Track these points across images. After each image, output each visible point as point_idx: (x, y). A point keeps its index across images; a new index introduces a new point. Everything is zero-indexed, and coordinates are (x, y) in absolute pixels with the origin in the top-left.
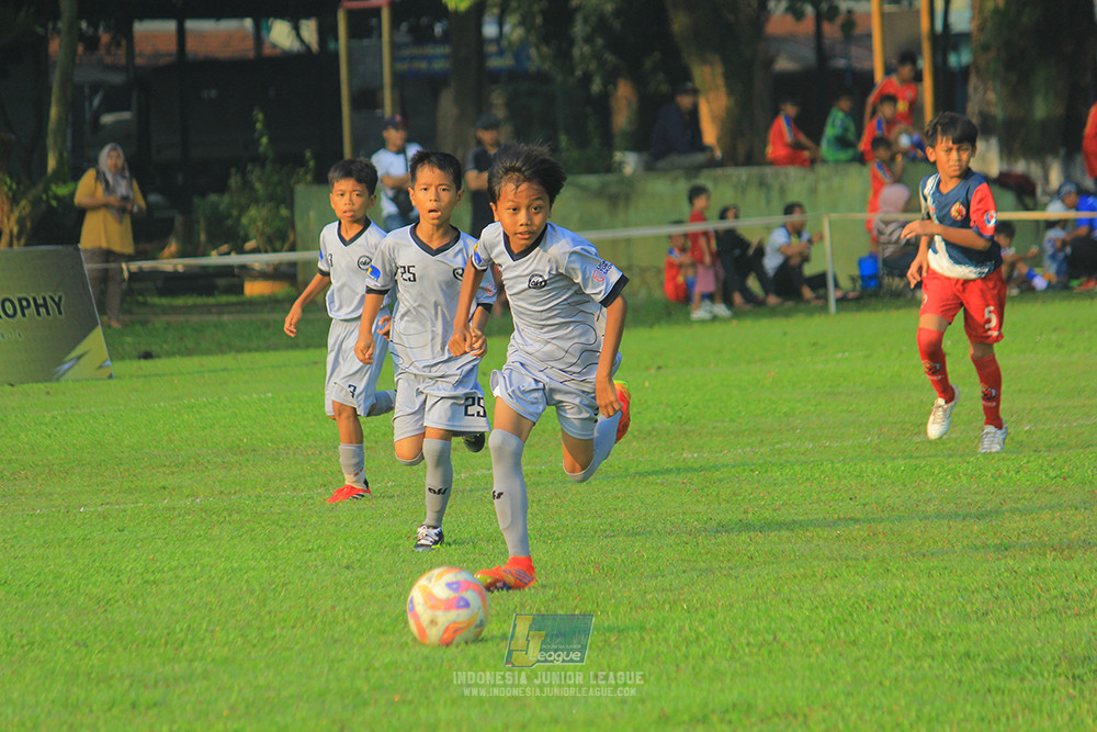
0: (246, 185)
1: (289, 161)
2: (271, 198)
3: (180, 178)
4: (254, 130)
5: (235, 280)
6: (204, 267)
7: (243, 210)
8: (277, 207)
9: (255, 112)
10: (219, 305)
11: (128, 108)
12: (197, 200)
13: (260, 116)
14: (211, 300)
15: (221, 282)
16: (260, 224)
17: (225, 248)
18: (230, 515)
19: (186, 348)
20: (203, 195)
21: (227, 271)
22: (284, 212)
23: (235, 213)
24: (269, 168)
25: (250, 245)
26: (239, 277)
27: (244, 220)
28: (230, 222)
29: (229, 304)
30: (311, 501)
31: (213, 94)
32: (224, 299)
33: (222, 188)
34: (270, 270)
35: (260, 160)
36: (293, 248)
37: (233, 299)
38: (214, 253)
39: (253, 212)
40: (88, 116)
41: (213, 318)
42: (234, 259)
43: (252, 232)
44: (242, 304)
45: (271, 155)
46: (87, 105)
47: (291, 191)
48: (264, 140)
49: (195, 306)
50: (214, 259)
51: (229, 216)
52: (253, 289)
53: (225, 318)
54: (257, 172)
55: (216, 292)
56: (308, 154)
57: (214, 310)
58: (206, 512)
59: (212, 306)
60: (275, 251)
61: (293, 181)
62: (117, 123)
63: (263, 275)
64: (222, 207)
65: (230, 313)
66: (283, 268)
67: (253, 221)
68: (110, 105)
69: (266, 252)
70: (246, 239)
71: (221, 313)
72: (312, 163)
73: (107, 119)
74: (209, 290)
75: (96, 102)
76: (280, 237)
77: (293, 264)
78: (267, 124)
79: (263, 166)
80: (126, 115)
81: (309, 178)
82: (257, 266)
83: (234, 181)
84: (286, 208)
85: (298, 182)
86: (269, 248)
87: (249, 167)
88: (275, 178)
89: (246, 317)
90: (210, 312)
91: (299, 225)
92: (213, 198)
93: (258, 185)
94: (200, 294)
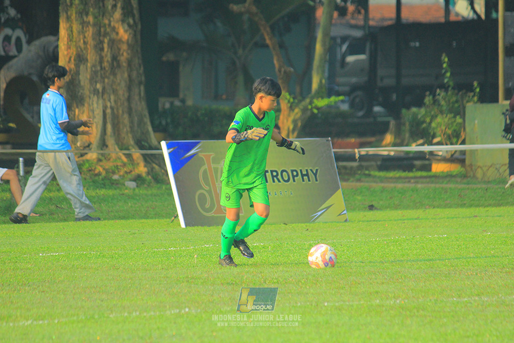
0: (435, 102)
1: (464, 88)
2: (450, 111)
3: (394, 97)
4: (443, 68)
5: (427, 162)
6: (407, 153)
7: (433, 118)
8: (455, 117)
9: (443, 57)
10: (415, 178)
11: (363, 53)
12: (404, 111)
13: (446, 60)
14: (411, 174)
15: (418, 163)
16: (443, 128)
17: (421, 141)
18: (418, 311)
19: (394, 204)
20: (408, 108)
21: (421, 156)
22: (459, 120)
23: (428, 120)
24: (450, 93)
25: (436, 140)
26: (428, 159)
27: (433, 125)
28: (424, 125)
29: (421, 177)
30: (469, 305)
31: (417, 44)
32: (419, 174)
33: (420, 103)
34: (448, 156)
35: (444, 87)
36: (463, 143)
37: (424, 174)
38: (414, 145)
39: (439, 119)
40: (339, 57)
41: (412, 186)
42: (427, 148)
43: (438, 132)
44: (430, 177)
45: (451, 84)
46: (338, 49)
47: (464, 108)
48: (448, 74)
49: (400, 178)
50: (414, 148)
51: (424, 122)
52: (438, 168)
53: (419, 186)
54: (443, 94)
55: (414, 170)
56: (475, 84)
57: (412, 181)
58: (403, 309)
59: (412, 178)
60: (452, 144)
61: (465, 102)
62: (357, 61)
63: (445, 160)
64: (419, 117)
65: (422, 183)
66: (457, 155)
67: (439, 125)
68: (353, 50)
69: (447, 144)
70: (434, 136)
71: (417, 183)
72: (478, 90)
73: (350, 59)
74: (410, 168)
75: (344, 47)
76: (455, 136)
77: (463, 153)
78: (450, 65)
79: (446, 90)
80: (362, 57)
81: (476, 99)
82: (440, 153)
83: (428, 100)
84: (461, 118)
85: (468, 102)
86: (448, 142)
87: (438, 91)
88: (454, 99)
89: (433, 186)
90: (409, 182)
91: (468, 129)
92: (414, 110)
93: (443, 103)
94: (404, 171)
